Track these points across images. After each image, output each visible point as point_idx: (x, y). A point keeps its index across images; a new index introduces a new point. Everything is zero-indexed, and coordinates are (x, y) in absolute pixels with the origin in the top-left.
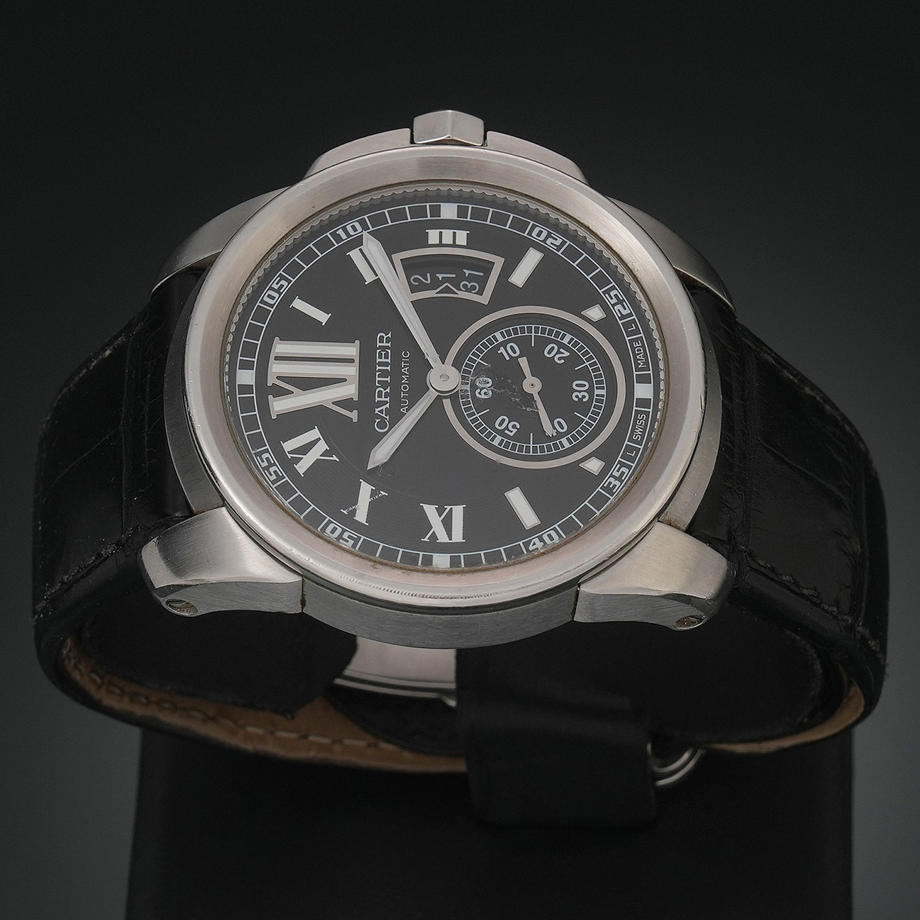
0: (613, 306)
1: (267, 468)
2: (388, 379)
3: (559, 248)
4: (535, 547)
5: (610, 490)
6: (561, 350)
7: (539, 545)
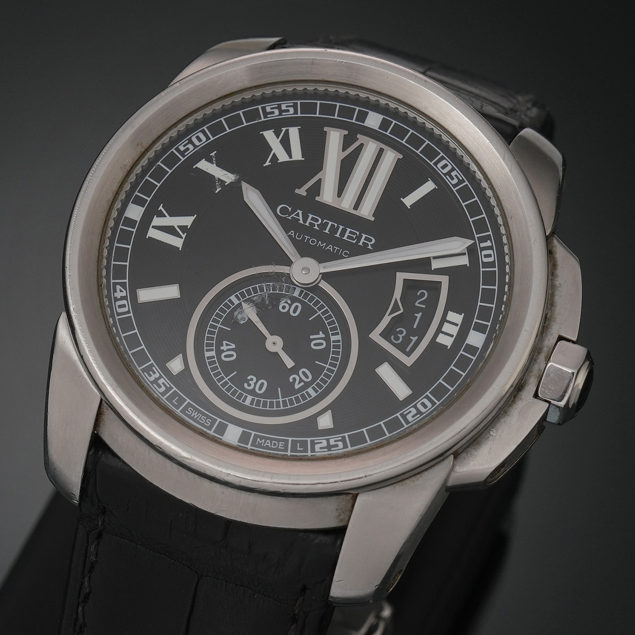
0: (328, 440)
1: (279, 107)
2: (327, 231)
3: (404, 416)
4: (118, 290)
5: (149, 370)
6: (302, 384)
7: (118, 295)
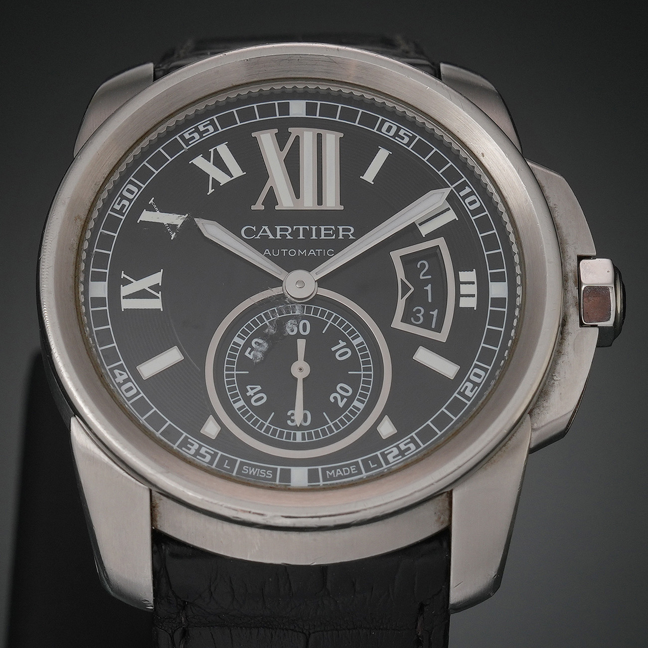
0: (397, 447)
1: (197, 130)
2: (301, 237)
3: (462, 394)
4: (118, 375)
5: (185, 443)
6: (345, 400)
7: (120, 379)
